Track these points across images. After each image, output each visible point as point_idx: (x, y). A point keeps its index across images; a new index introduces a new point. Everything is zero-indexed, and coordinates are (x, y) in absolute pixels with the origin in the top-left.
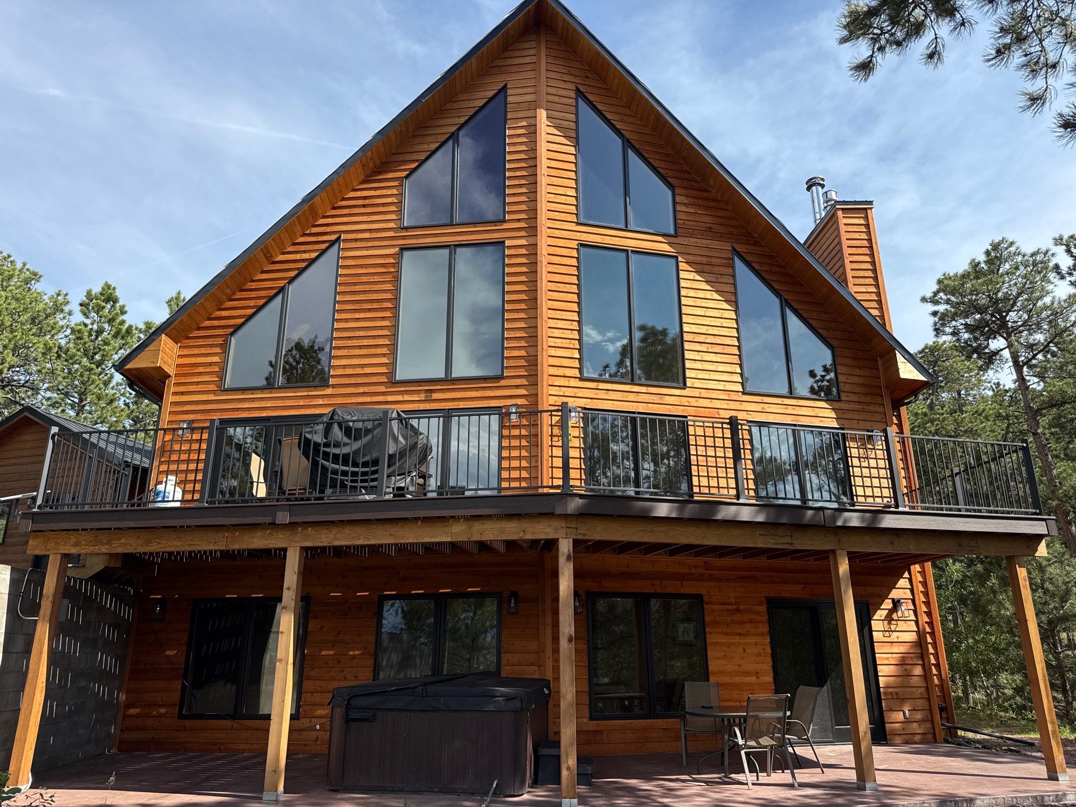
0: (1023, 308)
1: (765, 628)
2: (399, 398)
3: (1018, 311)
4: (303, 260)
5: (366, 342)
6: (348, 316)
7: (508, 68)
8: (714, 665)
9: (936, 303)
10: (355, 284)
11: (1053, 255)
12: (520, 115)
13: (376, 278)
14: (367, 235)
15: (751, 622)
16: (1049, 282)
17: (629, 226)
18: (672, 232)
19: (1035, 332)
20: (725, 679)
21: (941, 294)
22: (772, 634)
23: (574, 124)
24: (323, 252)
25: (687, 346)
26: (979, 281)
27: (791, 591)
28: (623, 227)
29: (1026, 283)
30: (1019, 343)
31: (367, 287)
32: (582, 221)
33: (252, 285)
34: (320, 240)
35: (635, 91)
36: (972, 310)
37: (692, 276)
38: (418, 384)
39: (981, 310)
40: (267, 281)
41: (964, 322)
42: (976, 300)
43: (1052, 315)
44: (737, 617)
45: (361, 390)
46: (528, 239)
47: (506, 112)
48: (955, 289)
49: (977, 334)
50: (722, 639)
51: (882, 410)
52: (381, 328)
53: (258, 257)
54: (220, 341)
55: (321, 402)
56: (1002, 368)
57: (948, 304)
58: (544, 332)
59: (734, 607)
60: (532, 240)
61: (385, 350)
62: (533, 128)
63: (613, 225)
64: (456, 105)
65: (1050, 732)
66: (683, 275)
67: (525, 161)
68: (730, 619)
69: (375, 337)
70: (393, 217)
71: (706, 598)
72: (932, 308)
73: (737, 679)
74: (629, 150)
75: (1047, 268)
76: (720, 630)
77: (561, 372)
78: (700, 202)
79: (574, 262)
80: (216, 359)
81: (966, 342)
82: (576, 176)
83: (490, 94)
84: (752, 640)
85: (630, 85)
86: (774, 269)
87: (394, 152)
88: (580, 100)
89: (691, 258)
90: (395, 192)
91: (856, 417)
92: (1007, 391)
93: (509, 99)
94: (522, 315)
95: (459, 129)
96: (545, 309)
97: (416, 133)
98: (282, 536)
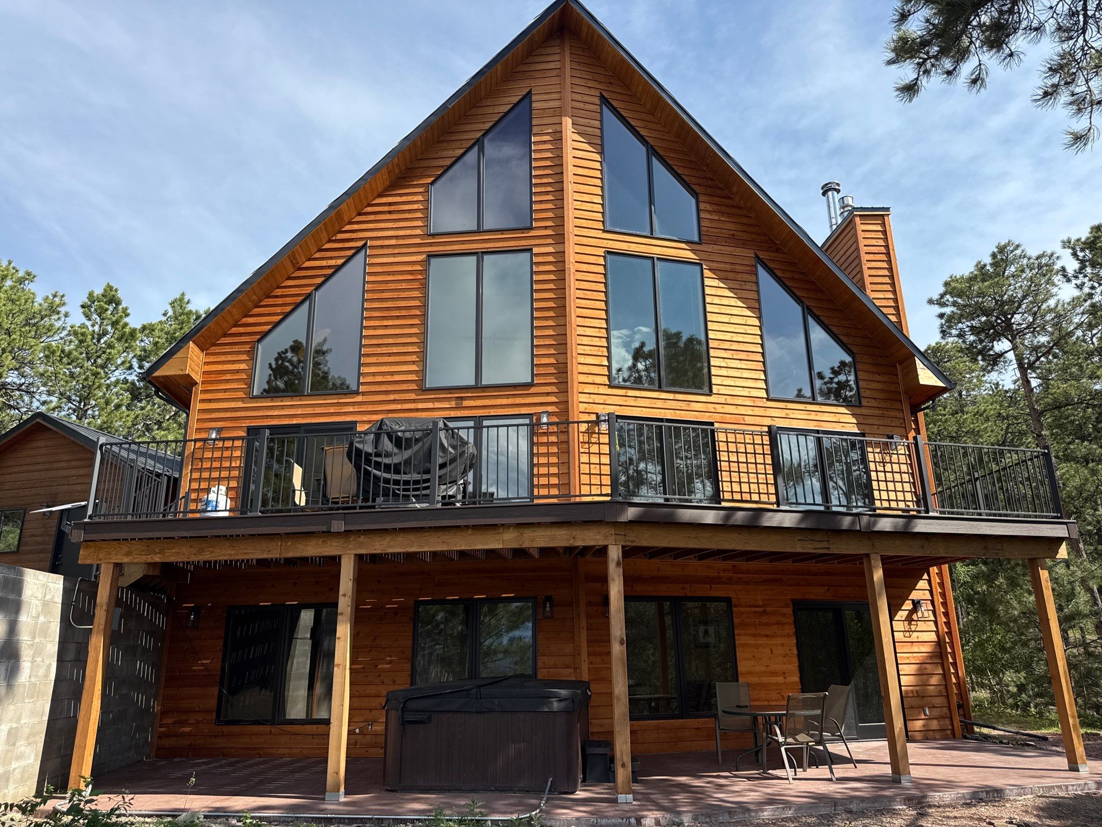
0: (1028, 311)
1: (790, 630)
2: (430, 405)
3: (1023, 313)
4: (329, 267)
5: (395, 350)
6: (377, 323)
7: (533, 74)
8: (743, 666)
9: (942, 305)
10: (383, 291)
11: (1058, 258)
12: (545, 121)
13: (404, 286)
14: (393, 242)
15: (778, 623)
16: (1054, 285)
17: (654, 233)
18: (696, 239)
19: (1039, 334)
20: (754, 680)
21: (948, 296)
22: (798, 635)
23: (599, 131)
24: (349, 259)
25: (712, 353)
26: (986, 284)
27: (816, 593)
28: (649, 235)
29: (1031, 286)
30: (1023, 345)
31: (395, 295)
32: (608, 228)
33: (278, 292)
34: (346, 246)
35: (660, 98)
36: (979, 312)
37: (716, 283)
38: (448, 391)
39: (987, 312)
40: (294, 288)
41: (969, 325)
42: (983, 302)
43: (1055, 317)
44: (765, 619)
45: (392, 397)
46: (555, 246)
47: (531, 119)
48: (962, 292)
49: (982, 336)
50: (751, 641)
51: (901, 415)
52: (410, 335)
53: (284, 263)
54: (247, 348)
55: (351, 409)
56: (1006, 370)
57: (954, 306)
58: (574, 339)
59: (761, 609)
60: (559, 248)
61: (414, 358)
62: (558, 135)
63: (638, 233)
64: (480, 111)
65: (1071, 726)
66: (707, 282)
67: (551, 168)
68: (757, 621)
69: (404, 344)
70: (420, 223)
71: (734, 601)
72: (938, 310)
73: (765, 680)
74: (653, 158)
75: (1052, 271)
76: (748, 632)
77: (590, 379)
78: (723, 209)
79: (601, 269)
80: (243, 366)
81: (971, 344)
82: (602, 183)
83: (515, 100)
84: (779, 641)
85: (655, 91)
86: (796, 276)
87: (419, 158)
88: (604, 107)
89: (715, 265)
90: (420, 198)
91: (876, 422)
92: (1006, 392)
93: (534, 105)
94: (551, 323)
95: (483, 135)
96: (573, 316)
97: (441, 139)
98: (336, 544)
